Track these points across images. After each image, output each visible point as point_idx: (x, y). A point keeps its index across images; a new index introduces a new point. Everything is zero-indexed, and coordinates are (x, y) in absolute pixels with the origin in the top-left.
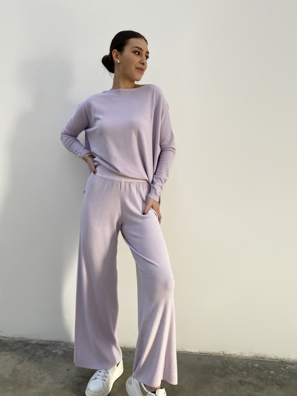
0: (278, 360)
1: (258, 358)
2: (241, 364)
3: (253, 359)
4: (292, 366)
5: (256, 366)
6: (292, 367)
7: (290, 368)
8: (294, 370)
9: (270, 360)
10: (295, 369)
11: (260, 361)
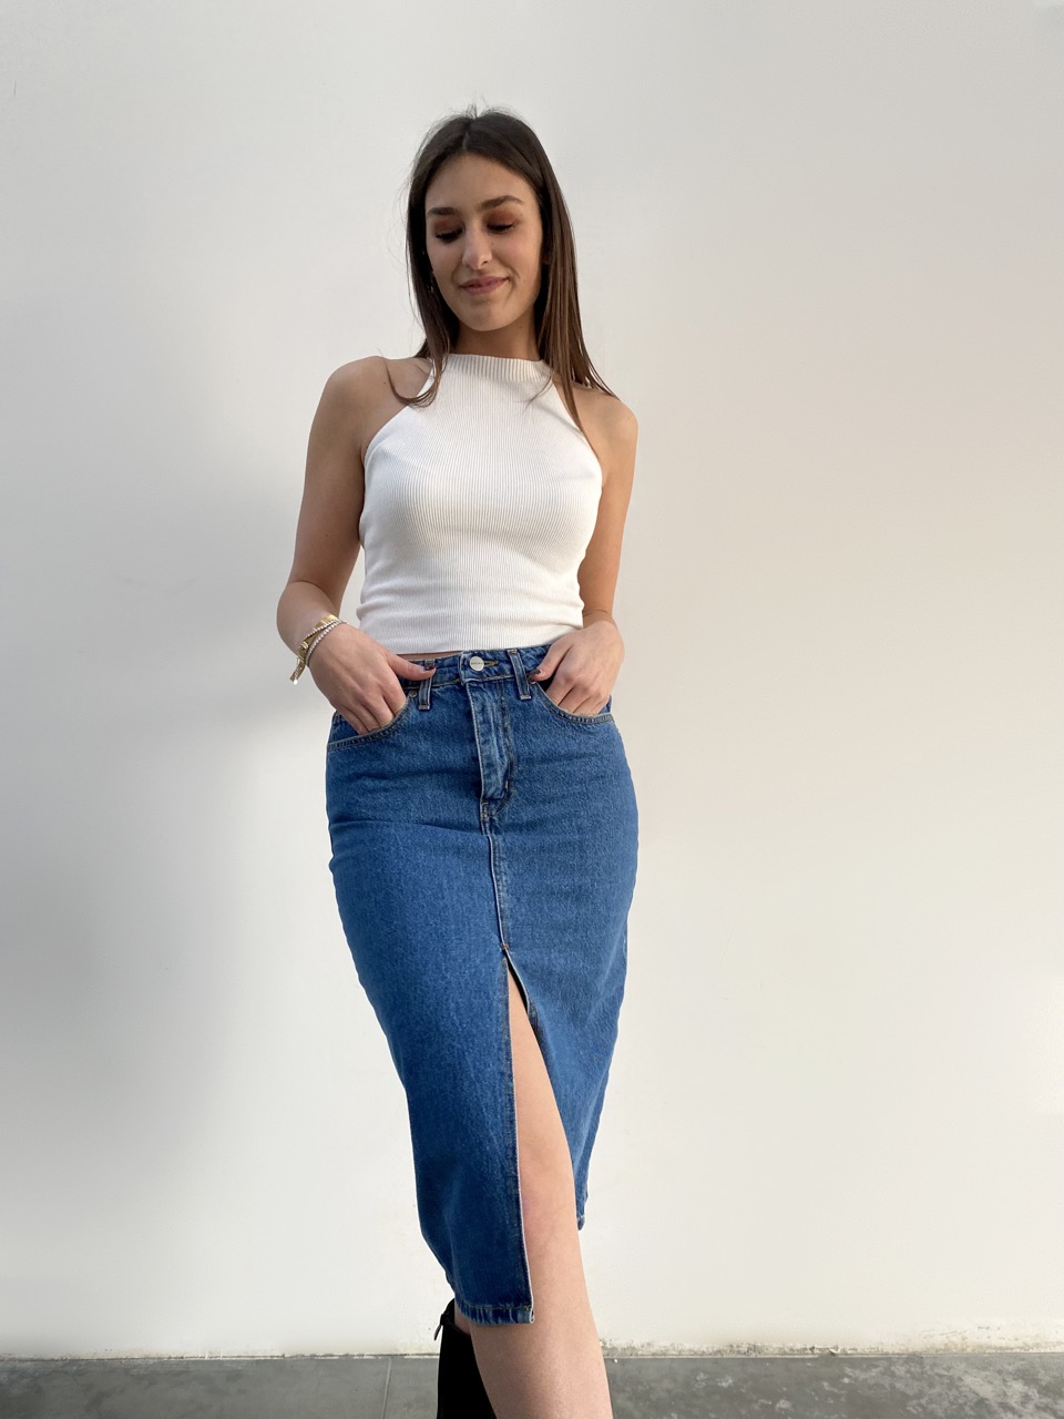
0: (816, 1351)
1: (739, 1352)
2: (667, 1384)
3: (719, 1356)
4: (866, 1371)
5: (724, 1384)
6: (862, 1376)
7: (856, 1380)
8: (870, 1388)
9: (785, 1353)
10: (873, 1382)
11: (743, 1362)
